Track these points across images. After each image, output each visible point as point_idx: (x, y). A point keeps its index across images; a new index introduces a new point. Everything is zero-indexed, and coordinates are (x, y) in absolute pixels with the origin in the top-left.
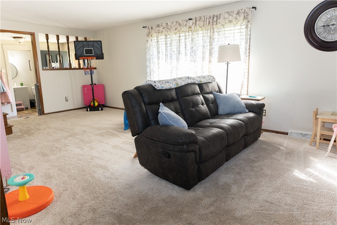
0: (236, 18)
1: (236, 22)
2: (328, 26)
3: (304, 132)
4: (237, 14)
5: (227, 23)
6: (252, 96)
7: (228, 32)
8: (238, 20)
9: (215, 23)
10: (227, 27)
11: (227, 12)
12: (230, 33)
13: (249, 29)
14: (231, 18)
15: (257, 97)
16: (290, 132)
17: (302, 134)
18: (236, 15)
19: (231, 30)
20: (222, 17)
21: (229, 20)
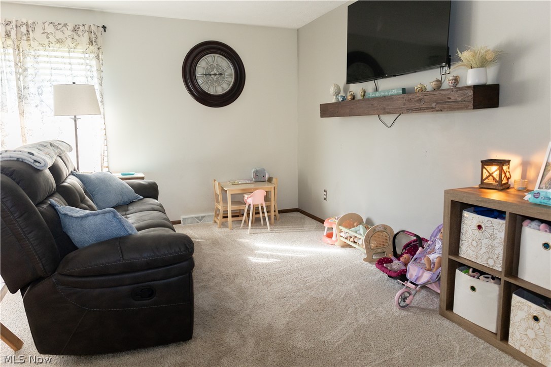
0: (73, 39)
1: (74, 45)
2: (210, 75)
3: (200, 215)
4: (73, 31)
5: (54, 43)
6: (127, 173)
7: (56, 60)
8: (77, 43)
9: (25, 38)
10: (54, 51)
11: (51, 23)
12: (62, 63)
13: (101, 62)
14: (59, 35)
15: (136, 174)
16: (183, 219)
17: (198, 218)
18: (73, 33)
19: (63, 57)
20: (39, 30)
21: (57, 37)
